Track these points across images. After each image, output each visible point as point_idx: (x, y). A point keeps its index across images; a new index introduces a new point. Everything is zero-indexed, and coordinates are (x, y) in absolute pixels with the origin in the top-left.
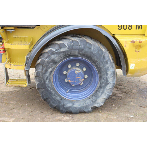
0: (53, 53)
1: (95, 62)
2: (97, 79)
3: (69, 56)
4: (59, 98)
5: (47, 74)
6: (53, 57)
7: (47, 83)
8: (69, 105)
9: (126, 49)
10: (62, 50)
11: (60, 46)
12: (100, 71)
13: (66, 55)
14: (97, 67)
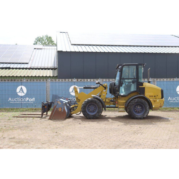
0: (133, 102)
1: (144, 105)
2: (144, 109)
3: (137, 103)
4: (134, 115)
5: (131, 108)
6: (133, 103)
7: (131, 110)
8: (137, 116)
9: (152, 102)
10: (135, 101)
11: (135, 100)
12: (145, 107)
13: (136, 103)
14: (144, 106)
